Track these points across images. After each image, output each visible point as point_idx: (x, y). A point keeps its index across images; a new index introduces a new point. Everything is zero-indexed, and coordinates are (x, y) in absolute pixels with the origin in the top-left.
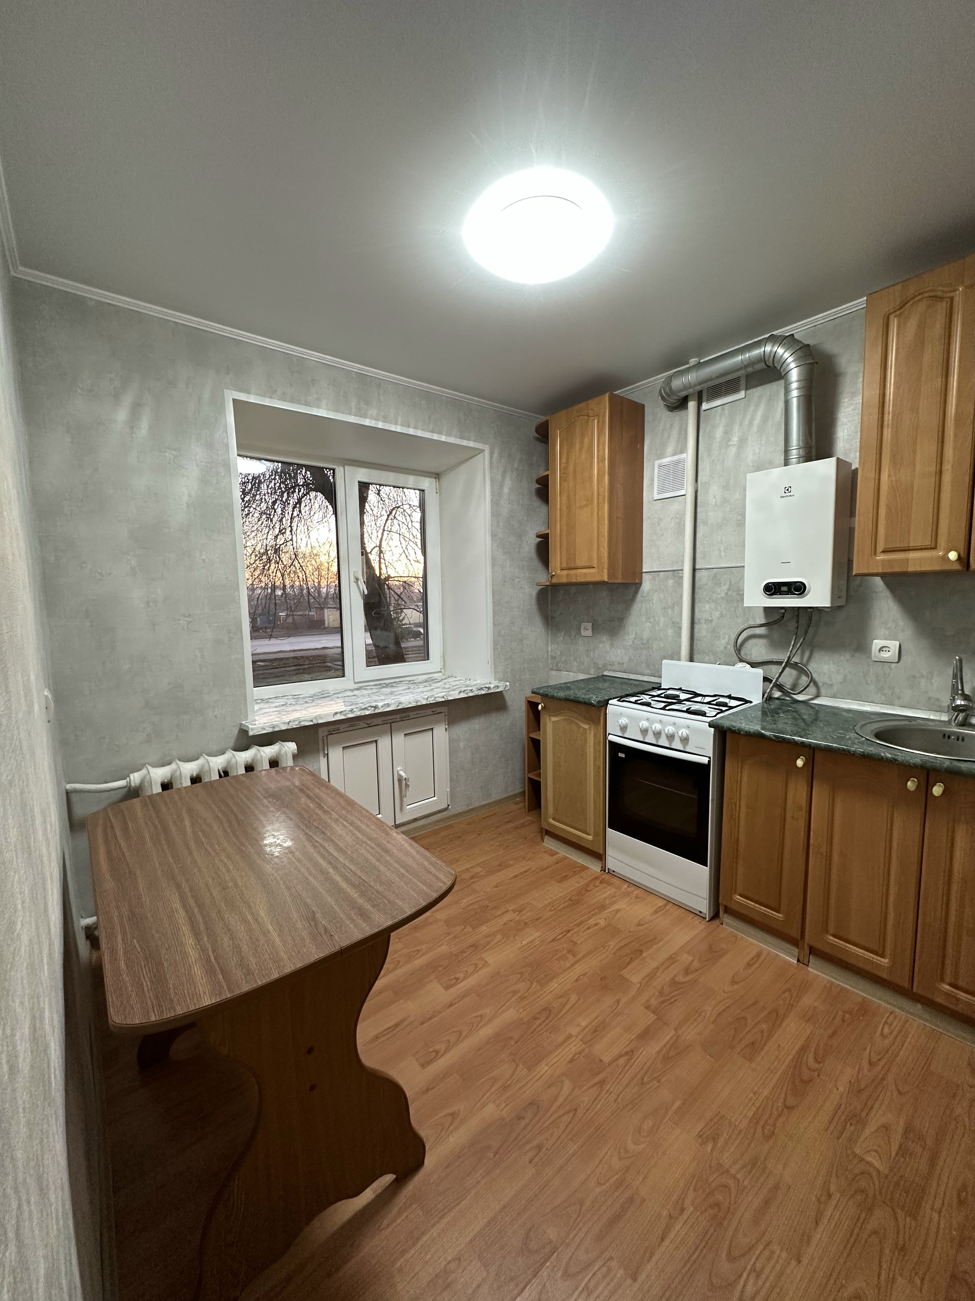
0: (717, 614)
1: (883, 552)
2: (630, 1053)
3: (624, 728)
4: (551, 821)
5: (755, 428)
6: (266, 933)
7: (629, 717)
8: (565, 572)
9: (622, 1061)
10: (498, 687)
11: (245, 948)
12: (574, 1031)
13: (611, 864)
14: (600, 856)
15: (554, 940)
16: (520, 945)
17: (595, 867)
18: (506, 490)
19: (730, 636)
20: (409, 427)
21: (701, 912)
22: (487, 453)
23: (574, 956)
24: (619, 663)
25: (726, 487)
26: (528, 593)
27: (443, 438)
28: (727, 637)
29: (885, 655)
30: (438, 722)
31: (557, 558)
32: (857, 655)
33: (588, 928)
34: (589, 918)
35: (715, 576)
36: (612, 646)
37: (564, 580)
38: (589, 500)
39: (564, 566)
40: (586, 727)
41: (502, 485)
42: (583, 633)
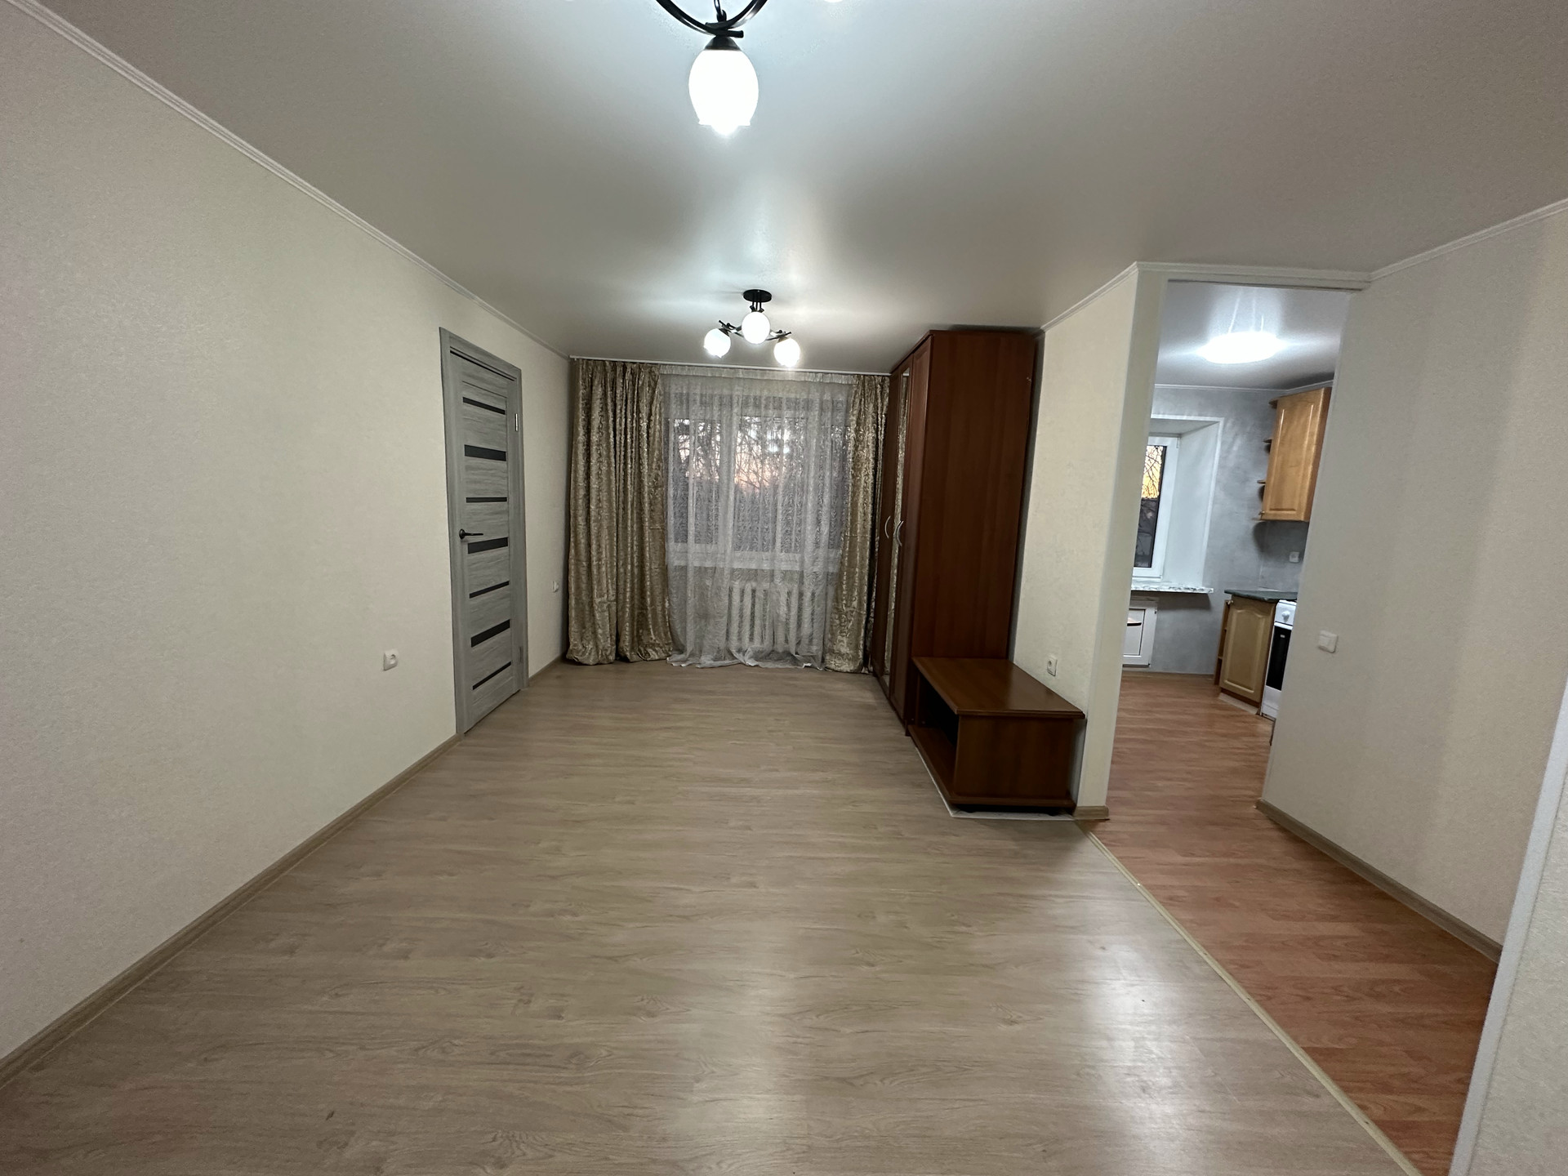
3: (1286, 618)
4: (1226, 681)
7: (1290, 610)
8: (1273, 512)
10: (1203, 590)
13: (1265, 709)
14: (1257, 704)
15: (1201, 721)
17: (1253, 711)
18: (1235, 448)
20: (1159, 414)
22: (1221, 424)
26: (1245, 525)
27: (1185, 418)
30: (1150, 606)
31: (1269, 500)
37: (1271, 518)
38: (1298, 463)
39: (1273, 507)
40: (1260, 616)
41: (1231, 446)
42: (1292, 560)
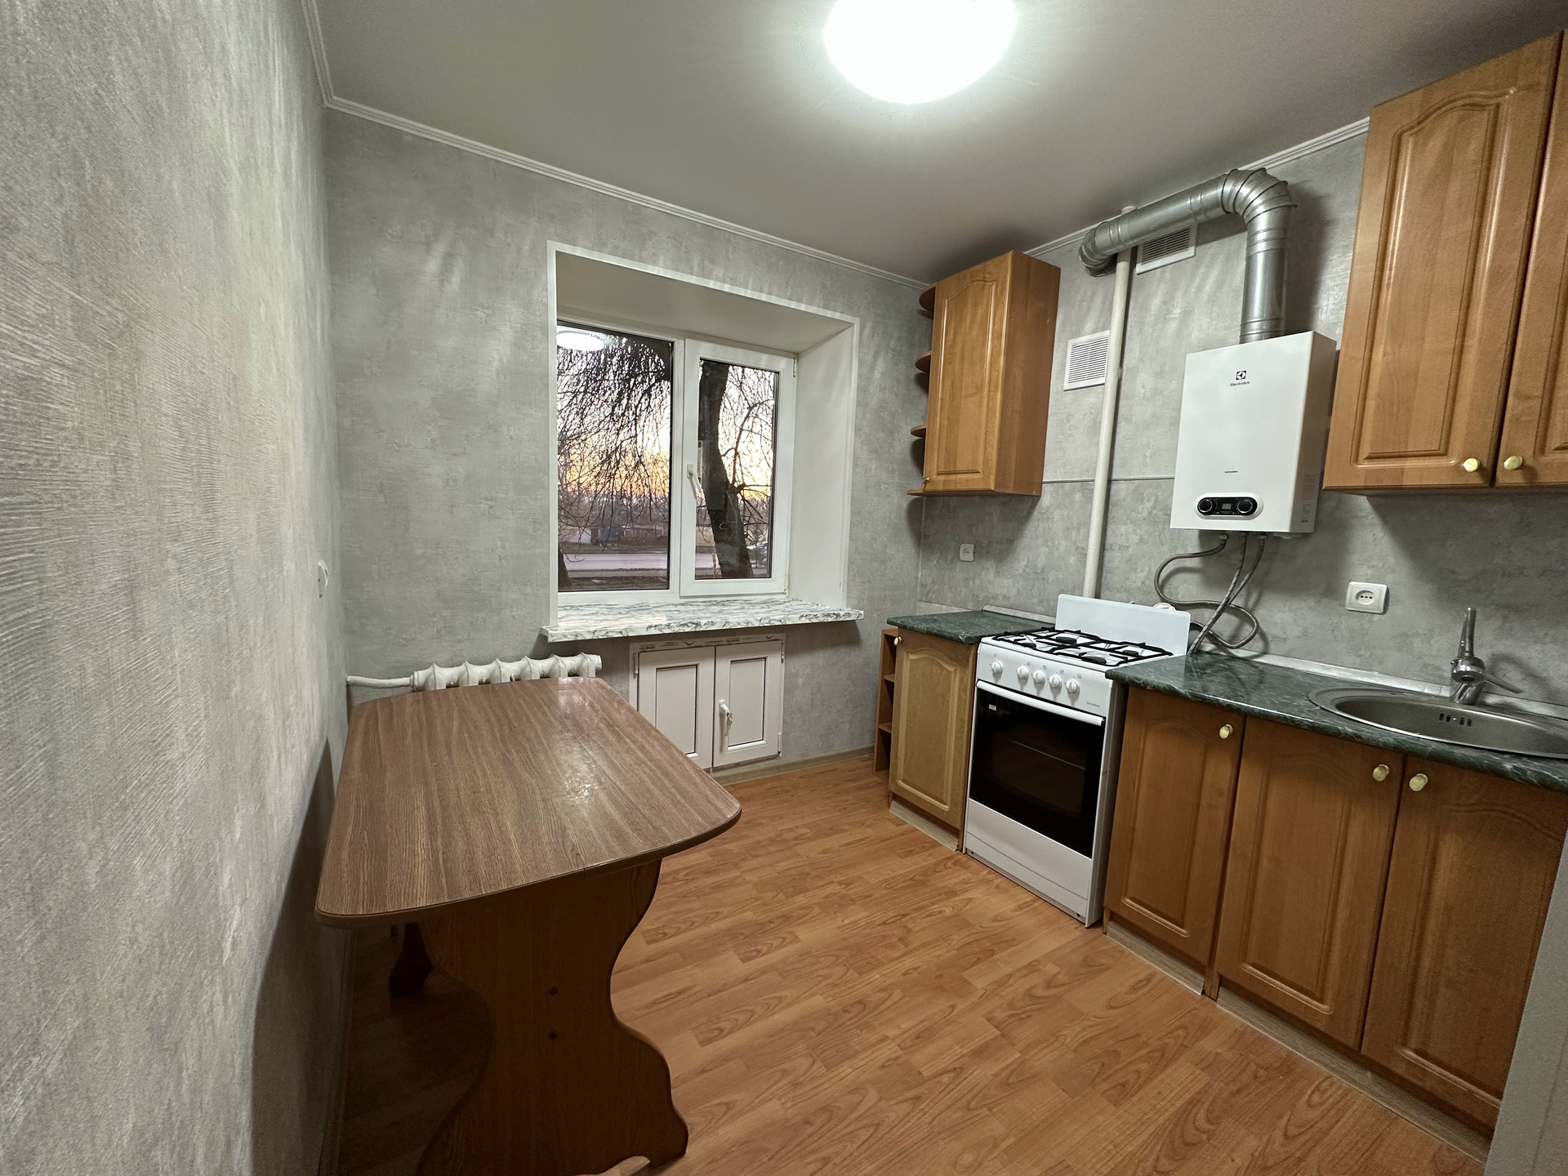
0: (1136, 539)
1: (1369, 458)
2: (958, 1071)
3: (998, 674)
4: (900, 783)
5: (1204, 296)
6: (506, 843)
7: (1004, 659)
8: (942, 478)
9: (945, 1079)
10: (849, 615)
11: (479, 855)
12: (892, 1032)
13: (970, 842)
14: (957, 832)
15: (884, 923)
16: (841, 924)
17: (949, 845)
18: (877, 375)
19: (1150, 570)
20: (761, 291)
21: (1078, 915)
22: (856, 328)
23: (906, 945)
24: (1004, 597)
25: (1160, 374)
26: (893, 503)
27: (803, 307)
28: (1147, 569)
29: (1365, 603)
30: (773, 651)
31: (933, 461)
32: (1325, 601)
33: (930, 915)
34: (933, 904)
35: (1136, 490)
36: (998, 574)
37: (940, 488)
38: (978, 389)
39: (942, 469)
40: (951, 669)
41: (872, 368)
42: (963, 556)
